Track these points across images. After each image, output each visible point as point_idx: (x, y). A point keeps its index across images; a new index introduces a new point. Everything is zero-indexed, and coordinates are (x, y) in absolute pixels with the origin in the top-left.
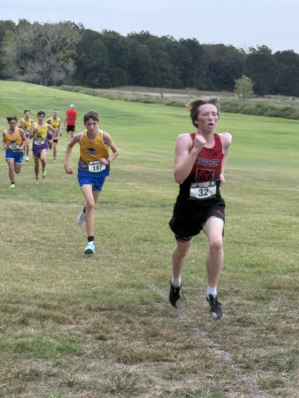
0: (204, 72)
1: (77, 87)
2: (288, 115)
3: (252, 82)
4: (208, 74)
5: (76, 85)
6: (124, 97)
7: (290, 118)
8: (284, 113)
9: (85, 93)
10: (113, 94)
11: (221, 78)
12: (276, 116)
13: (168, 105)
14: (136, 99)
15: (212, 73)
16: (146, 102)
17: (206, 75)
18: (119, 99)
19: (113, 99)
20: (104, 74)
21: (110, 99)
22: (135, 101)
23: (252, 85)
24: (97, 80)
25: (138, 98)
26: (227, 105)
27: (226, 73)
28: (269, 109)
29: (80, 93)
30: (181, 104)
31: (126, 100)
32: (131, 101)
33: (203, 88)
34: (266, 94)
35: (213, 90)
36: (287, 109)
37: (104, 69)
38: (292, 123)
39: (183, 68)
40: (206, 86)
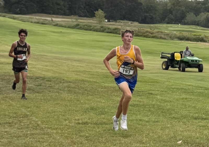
0: (82, 6)
1: (4, 14)
2: (116, 32)
3: (104, 13)
4: (84, 7)
5: (5, 12)
6: (30, 20)
7: (117, 34)
8: (114, 31)
9: (9, 18)
10: (25, 19)
11: (93, 10)
12: (110, 32)
13: (54, 25)
14: (37, 22)
15: (87, 7)
16: (42, 24)
17: (83, 8)
18: (28, 22)
19: (25, 22)
20: (22, 6)
21: (23, 21)
22: (36, 23)
23: (104, 15)
24: (18, 10)
25: (38, 21)
26: (85, 26)
27: (95, 7)
28: (107, 29)
29: (6, 17)
30: (61, 25)
31: (32, 22)
32: (35, 23)
33: (82, 15)
34: (118, 20)
35: (87, 17)
36: (116, 29)
37: (22, 3)
38: (116, 36)
39: (70, 3)
40: (84, 15)
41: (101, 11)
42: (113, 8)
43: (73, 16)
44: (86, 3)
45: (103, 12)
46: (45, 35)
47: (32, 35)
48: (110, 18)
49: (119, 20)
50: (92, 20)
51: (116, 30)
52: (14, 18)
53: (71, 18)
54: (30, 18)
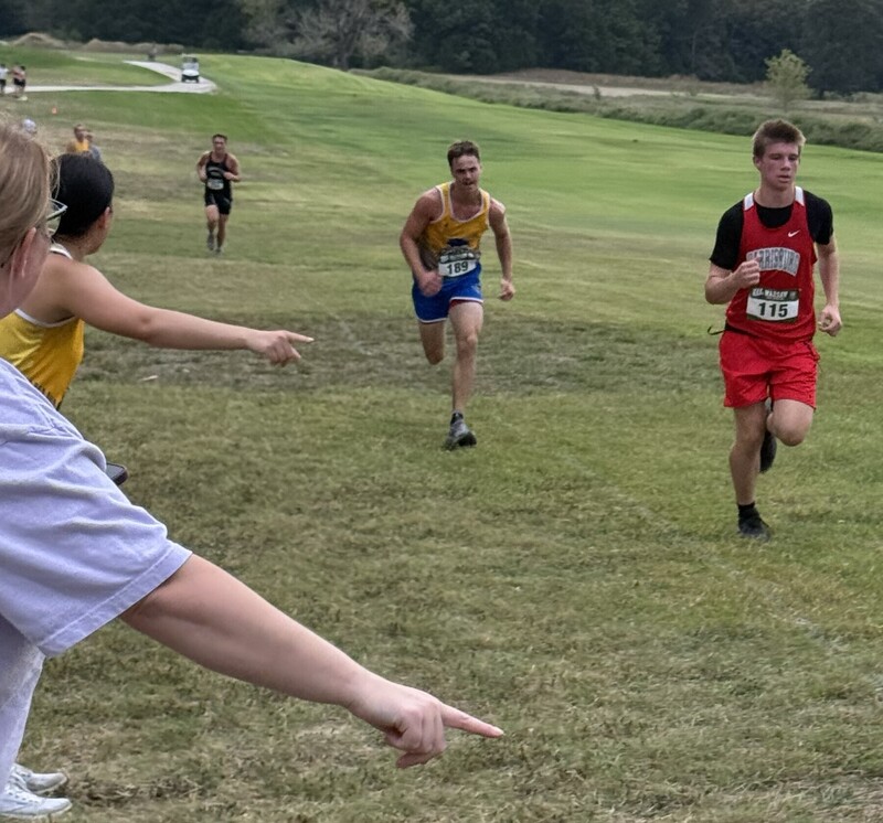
0: (716, 40)
1: (411, 73)
2: (854, 141)
3: (804, 65)
4: (723, 43)
5: (416, 67)
6: (514, 95)
7: (857, 148)
8: (845, 137)
9: (429, 87)
10: (492, 89)
11: (755, 52)
12: (830, 143)
13: (607, 116)
14: (539, 103)
15: (734, 42)
16: (560, 110)
17: (719, 45)
18: (505, 102)
19: (492, 102)
20: (481, 41)
21: (485, 101)
22: (537, 107)
23: (803, 72)
24: (466, 54)
25: (544, 99)
26: (730, 119)
27: (766, 41)
28: (815, 128)
29: (420, 87)
30: (636, 114)
31: (518, 104)
32: (529, 106)
33: (713, 75)
34: (856, 91)
35: (734, 80)
36: (852, 128)
37: (482, 30)
38: (852, 157)
39: (666, 27)
40: (720, 72)
41: (793, 57)
42: (838, 45)
43: (676, 76)
44: (729, 26)
45: (801, 61)
46: (573, 156)
47: (524, 154)
48: (826, 83)
49: (861, 94)
50: (753, 93)
51: (854, 133)
52: (450, 91)
53: (671, 88)
54: (513, 87)
